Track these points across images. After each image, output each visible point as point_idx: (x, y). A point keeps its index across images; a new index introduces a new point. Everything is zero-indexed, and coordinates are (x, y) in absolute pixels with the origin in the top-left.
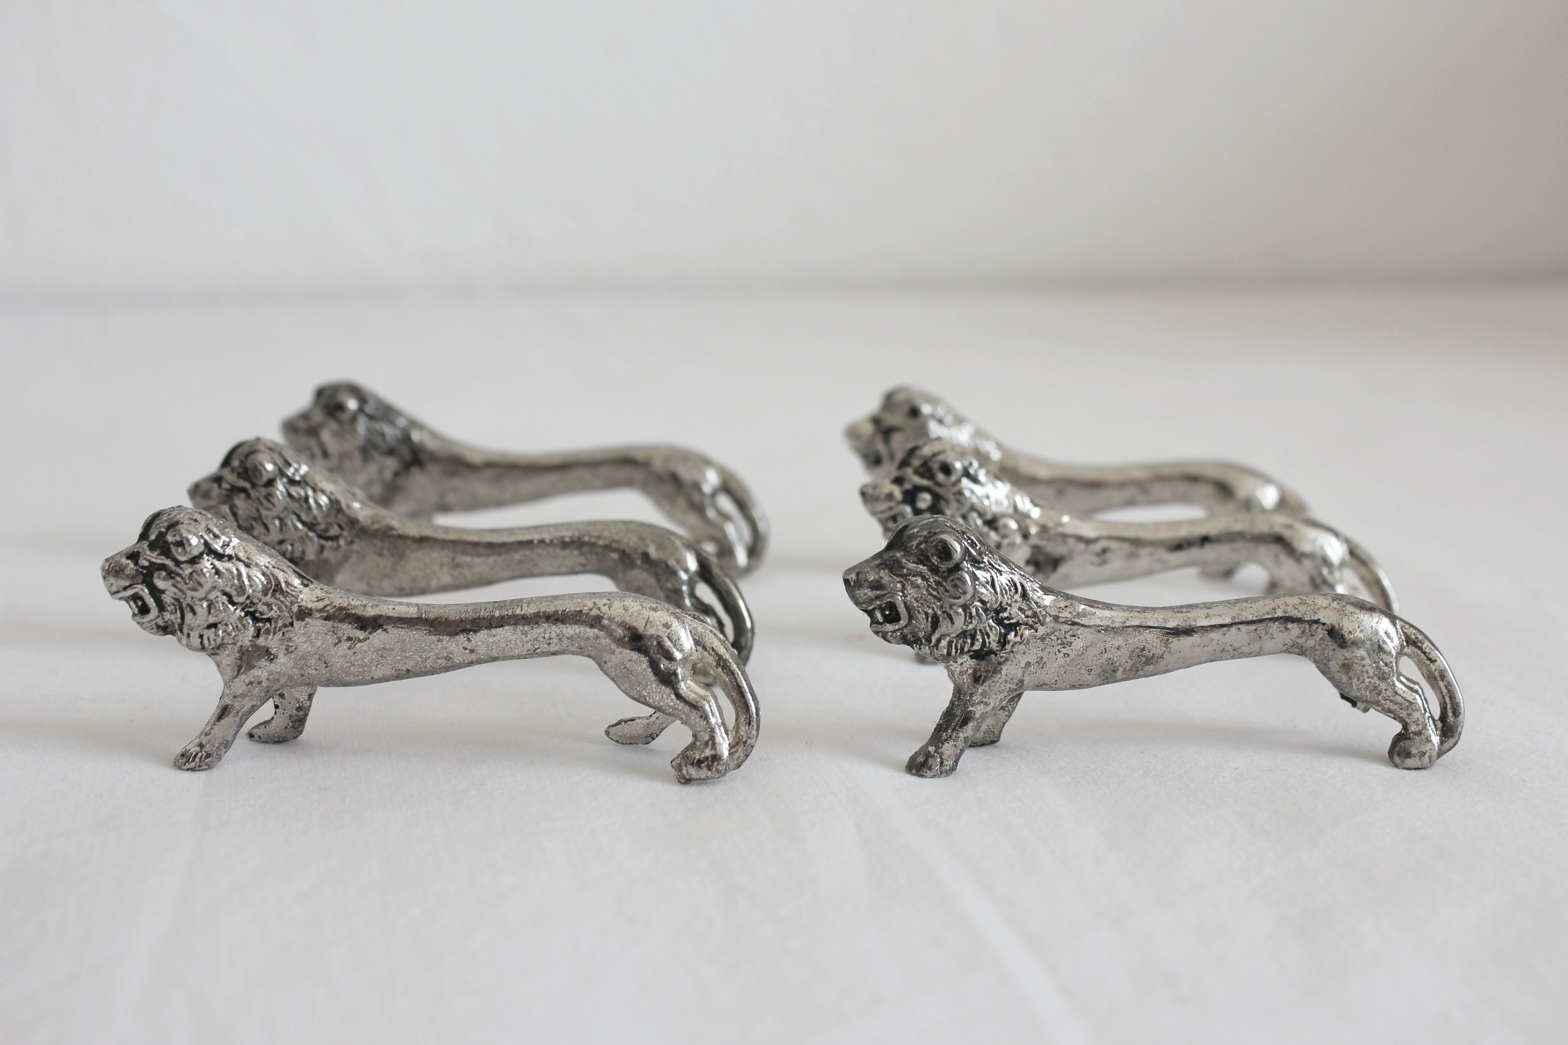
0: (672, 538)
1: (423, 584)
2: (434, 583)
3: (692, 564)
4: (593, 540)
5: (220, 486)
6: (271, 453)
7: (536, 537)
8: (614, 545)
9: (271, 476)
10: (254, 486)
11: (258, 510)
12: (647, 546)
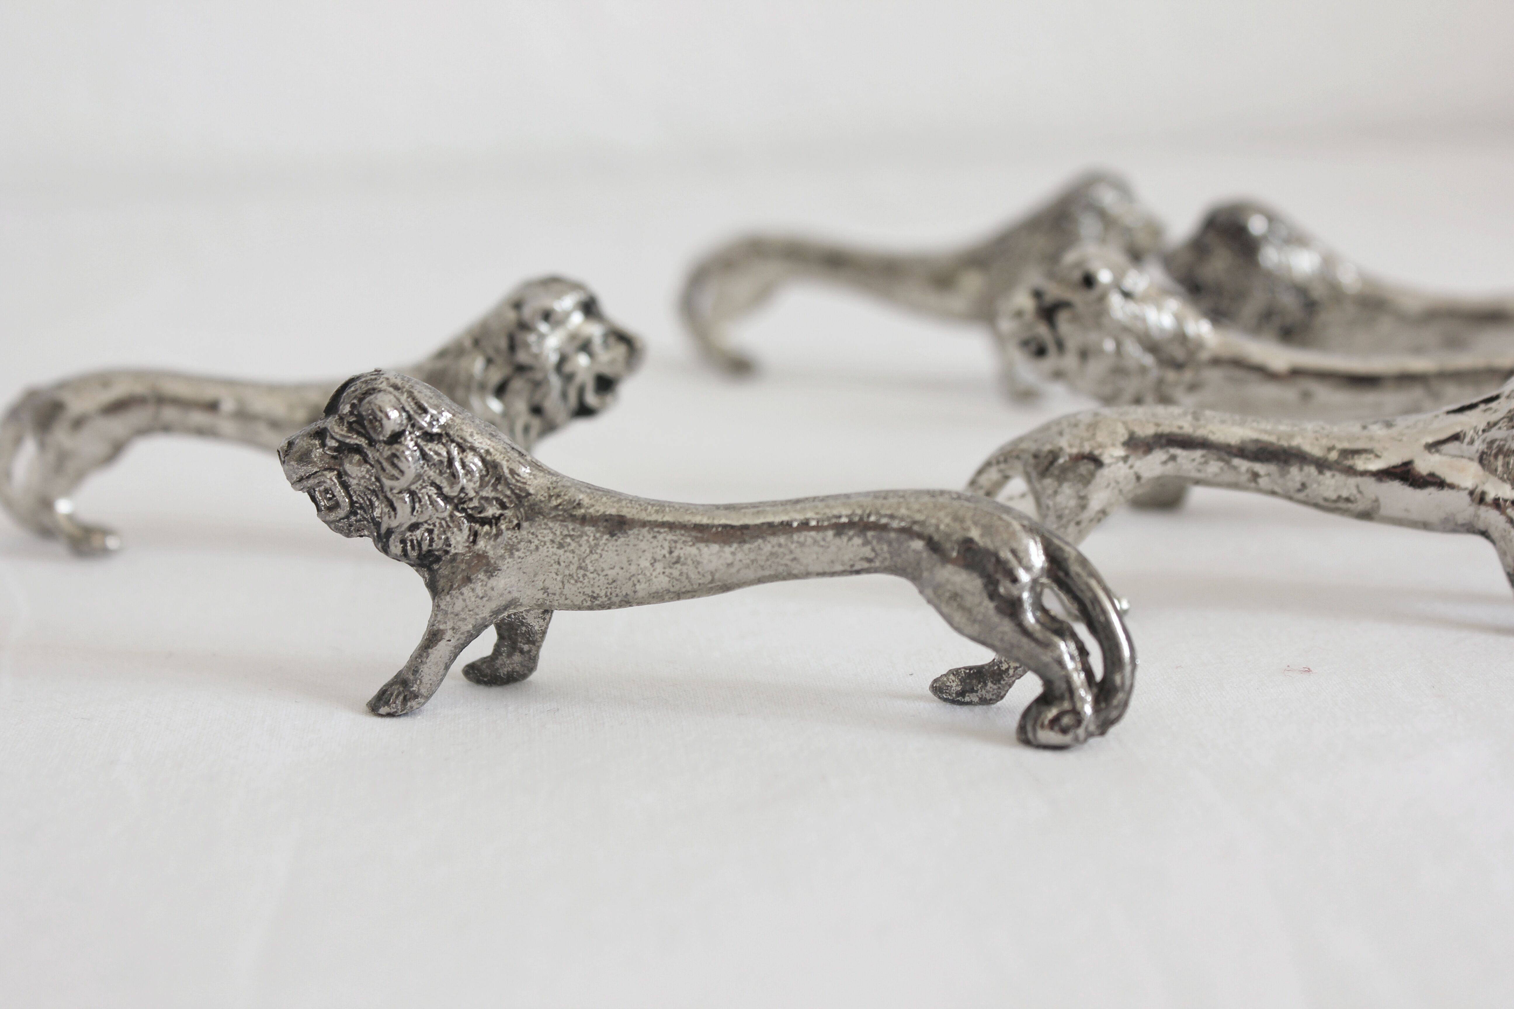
0: (1005, 517)
1: (627, 589)
2: (642, 589)
3: (1037, 558)
4: (884, 521)
5: (323, 445)
6: (396, 393)
7: (796, 517)
8: (916, 528)
9: (397, 429)
10: (372, 443)
11: (378, 479)
12: (968, 529)
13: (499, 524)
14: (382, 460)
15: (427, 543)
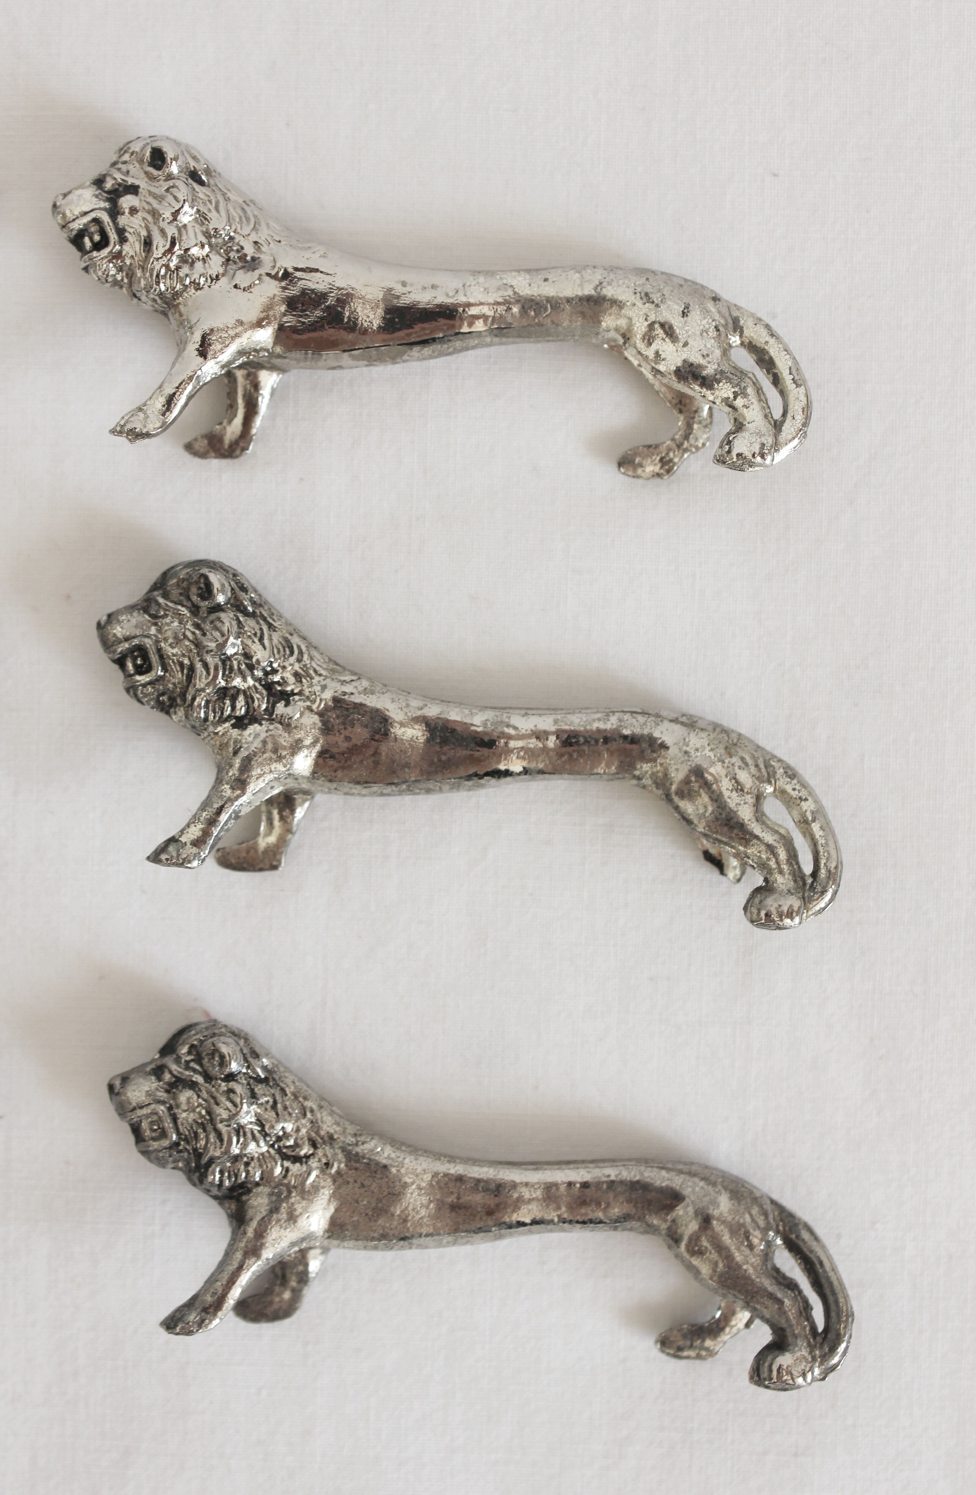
10: (207, 1079)
11: (209, 1113)
13: (309, 1163)
14: (218, 1095)
15: (244, 1175)
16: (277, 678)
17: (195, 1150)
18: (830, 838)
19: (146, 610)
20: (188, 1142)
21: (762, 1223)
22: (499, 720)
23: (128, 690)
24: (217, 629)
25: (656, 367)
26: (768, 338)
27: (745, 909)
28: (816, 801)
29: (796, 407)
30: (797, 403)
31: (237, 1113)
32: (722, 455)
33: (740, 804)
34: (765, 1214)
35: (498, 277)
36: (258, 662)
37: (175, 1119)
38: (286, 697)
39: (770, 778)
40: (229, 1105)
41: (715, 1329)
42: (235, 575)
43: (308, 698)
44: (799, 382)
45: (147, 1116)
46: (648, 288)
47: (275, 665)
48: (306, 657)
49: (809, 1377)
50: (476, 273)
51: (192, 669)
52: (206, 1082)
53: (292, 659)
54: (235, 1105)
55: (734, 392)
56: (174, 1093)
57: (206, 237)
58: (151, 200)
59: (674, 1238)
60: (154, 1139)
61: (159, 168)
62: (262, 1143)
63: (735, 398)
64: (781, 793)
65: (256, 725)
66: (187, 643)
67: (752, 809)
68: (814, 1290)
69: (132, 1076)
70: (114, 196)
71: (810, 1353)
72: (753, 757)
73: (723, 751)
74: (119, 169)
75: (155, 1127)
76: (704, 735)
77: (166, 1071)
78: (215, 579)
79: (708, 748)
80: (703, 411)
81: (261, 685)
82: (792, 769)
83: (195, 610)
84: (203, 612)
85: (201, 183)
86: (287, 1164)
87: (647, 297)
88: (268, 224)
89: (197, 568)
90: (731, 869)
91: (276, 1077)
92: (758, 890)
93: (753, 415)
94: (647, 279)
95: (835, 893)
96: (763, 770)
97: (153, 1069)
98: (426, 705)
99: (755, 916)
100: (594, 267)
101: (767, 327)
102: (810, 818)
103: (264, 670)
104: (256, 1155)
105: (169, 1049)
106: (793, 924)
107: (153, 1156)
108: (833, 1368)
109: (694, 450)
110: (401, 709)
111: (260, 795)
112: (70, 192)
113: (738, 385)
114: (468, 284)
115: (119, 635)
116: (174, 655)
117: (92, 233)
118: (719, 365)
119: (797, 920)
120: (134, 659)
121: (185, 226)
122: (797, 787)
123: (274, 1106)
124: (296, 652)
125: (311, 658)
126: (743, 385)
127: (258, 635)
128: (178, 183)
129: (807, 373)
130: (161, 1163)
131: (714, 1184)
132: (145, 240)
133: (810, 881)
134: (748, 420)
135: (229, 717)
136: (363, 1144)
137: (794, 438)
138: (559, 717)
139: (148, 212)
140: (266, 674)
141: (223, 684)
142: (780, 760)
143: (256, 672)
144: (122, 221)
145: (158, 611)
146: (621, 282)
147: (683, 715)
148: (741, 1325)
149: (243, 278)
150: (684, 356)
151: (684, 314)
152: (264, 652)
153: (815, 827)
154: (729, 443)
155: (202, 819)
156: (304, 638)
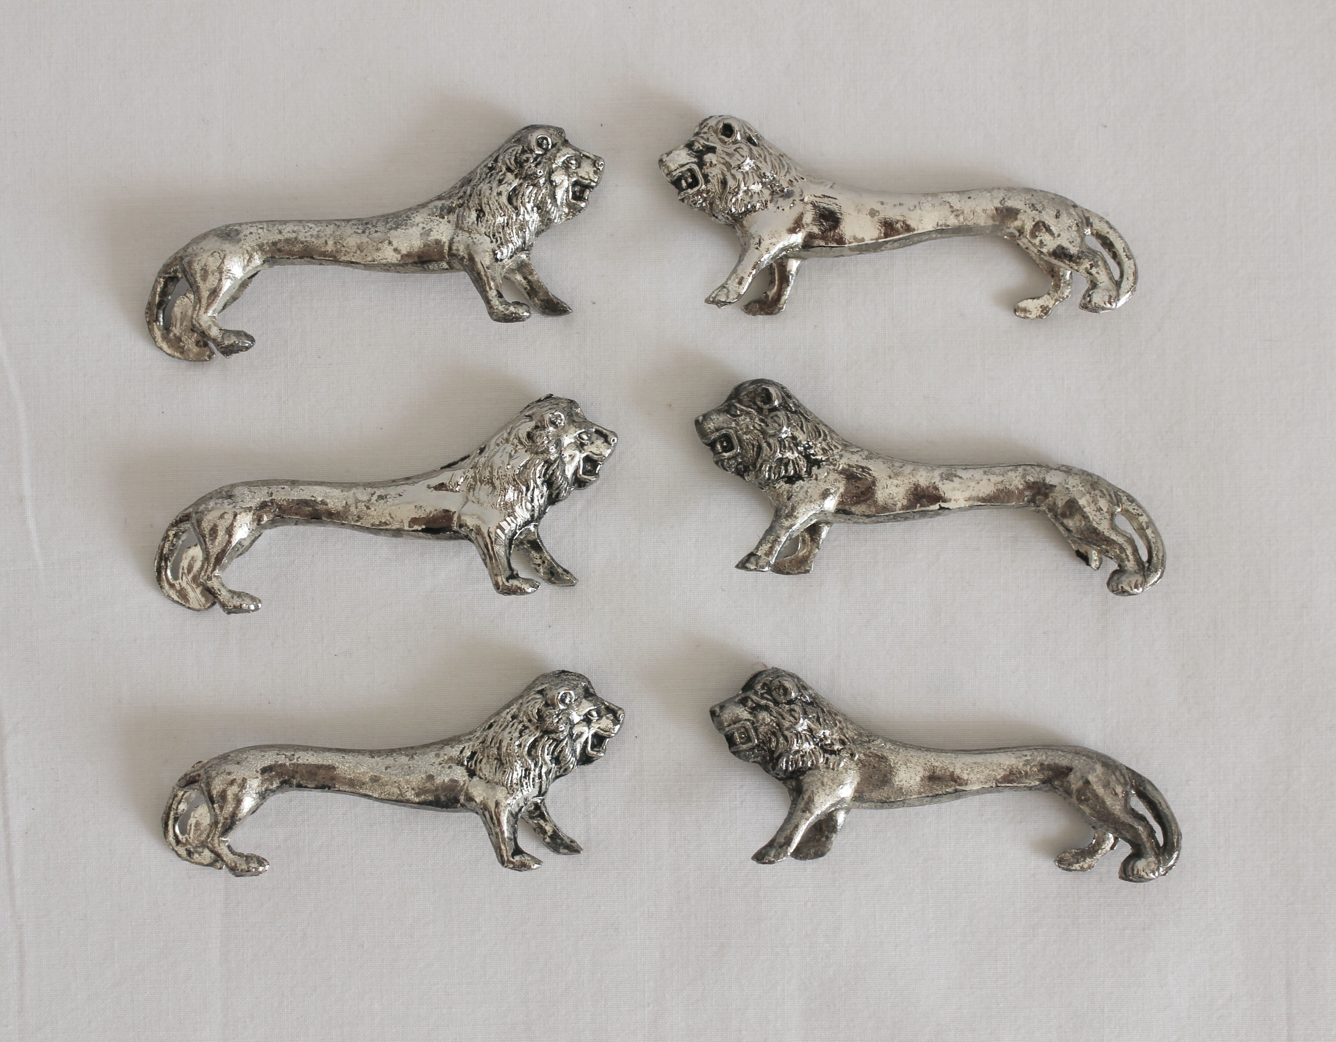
13: (841, 754)
14: (784, 713)
15: (801, 763)
16: (812, 451)
17: (769, 749)
18: (1158, 538)
19: (727, 411)
20: (765, 744)
21: (1122, 781)
22: (950, 472)
23: (717, 463)
24: (775, 422)
25: (1041, 250)
26: (1108, 230)
27: (1108, 584)
28: (1148, 516)
29: (1129, 271)
30: (1129, 270)
31: (796, 723)
32: (1085, 304)
33: (1102, 519)
34: (1123, 775)
35: (940, 197)
36: (800, 441)
37: (756, 730)
38: (818, 463)
39: (1119, 503)
40: (792, 719)
41: (1092, 851)
42: (783, 388)
43: (831, 463)
44: (1130, 257)
45: (738, 729)
46: (1034, 201)
47: (811, 443)
48: (829, 438)
49: (1157, 874)
50: (926, 195)
51: (760, 448)
52: (775, 705)
53: (820, 439)
54: (796, 719)
55: (1091, 265)
56: (755, 714)
57: (760, 178)
58: (724, 156)
59: (1068, 792)
60: (743, 743)
61: (729, 136)
62: (812, 743)
63: (1091, 268)
64: (1126, 512)
65: (801, 481)
66: (756, 432)
67: (1109, 522)
68: (1156, 821)
69: (727, 705)
70: (700, 155)
71: (1156, 858)
72: (1107, 490)
73: (1089, 487)
74: (702, 137)
75: (743, 736)
76: (1077, 477)
77: (749, 700)
78: (772, 390)
79: (1081, 485)
80: (1066, 275)
81: (802, 456)
82: (1131, 497)
83: (760, 410)
84: (766, 412)
85: (754, 144)
86: (827, 755)
87: (1033, 207)
88: (796, 168)
89: (759, 384)
90: (1093, 561)
91: (818, 701)
92: (1115, 572)
93: (1102, 278)
94: (1032, 195)
95: (1162, 573)
96: (1114, 498)
97: (739, 700)
98: (904, 465)
99: (1115, 588)
100: (999, 189)
101: (1107, 222)
102: (1145, 527)
103: (804, 446)
104: (808, 750)
105: (749, 686)
106: (1138, 592)
107: (742, 754)
108: (1171, 868)
109: (1061, 300)
110: (889, 468)
111: (804, 524)
112: (671, 152)
113: (1092, 260)
114: (922, 202)
115: (712, 428)
116: (747, 439)
117: (687, 178)
118: (1080, 248)
119: (1141, 589)
120: (722, 443)
121: (747, 172)
122: (1136, 508)
123: (818, 719)
124: (822, 435)
125: (832, 438)
126: (1096, 260)
127: (800, 425)
128: (742, 146)
129: (1134, 251)
130: (747, 759)
131: (1092, 758)
132: (721, 181)
133: (1147, 565)
134: (1100, 281)
135: (784, 477)
136: (873, 741)
137: (1128, 292)
138: (986, 469)
139: (723, 164)
140: (805, 449)
141: (780, 456)
142: (1123, 492)
143: (799, 448)
144: (707, 170)
145: (736, 412)
146: (1016, 197)
147: (1063, 466)
148: (1108, 848)
149: (781, 202)
150: (1059, 243)
151: (1057, 217)
152: (804, 435)
153: (1149, 532)
154: (1089, 296)
155: (770, 541)
156: (826, 426)
